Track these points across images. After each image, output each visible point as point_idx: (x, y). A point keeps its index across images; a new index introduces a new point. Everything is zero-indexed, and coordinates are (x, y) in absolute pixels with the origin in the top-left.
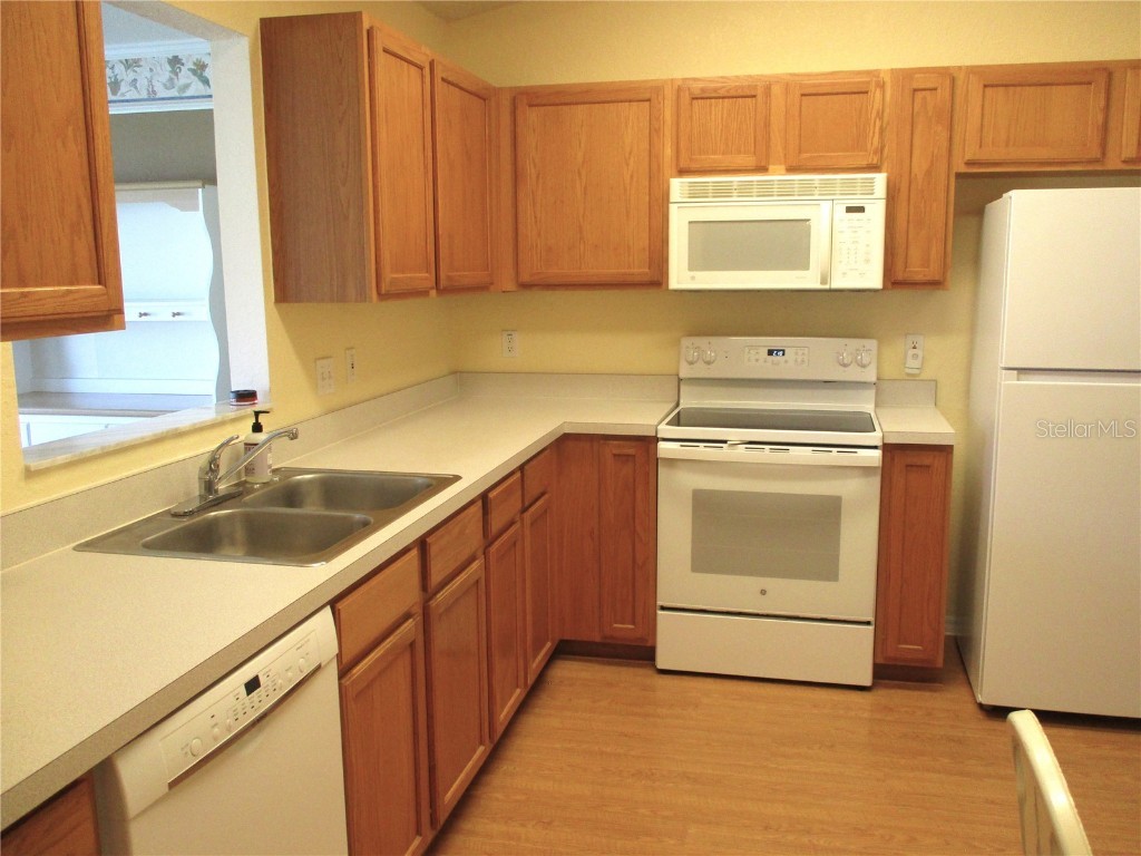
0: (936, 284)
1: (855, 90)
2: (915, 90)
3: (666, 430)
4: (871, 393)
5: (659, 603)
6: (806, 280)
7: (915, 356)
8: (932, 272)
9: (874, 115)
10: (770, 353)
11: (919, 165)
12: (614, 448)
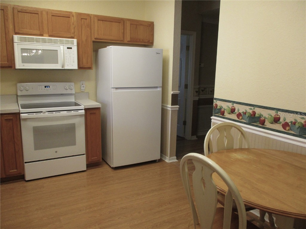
0: (90, 68)
1: (67, 16)
2: (82, 19)
3: (22, 110)
4: (73, 97)
5: (25, 161)
6: (58, 66)
7: (83, 87)
8: (88, 66)
9: (72, 24)
10: (45, 87)
11: (84, 39)
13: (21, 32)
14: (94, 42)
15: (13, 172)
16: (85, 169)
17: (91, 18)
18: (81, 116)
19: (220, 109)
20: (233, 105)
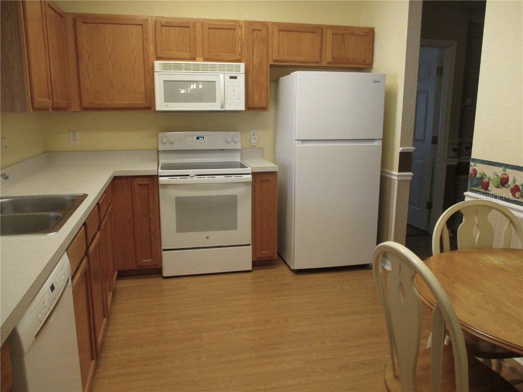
0: (264, 109)
1: (230, 27)
2: (254, 30)
3: (162, 172)
4: (239, 154)
5: (163, 248)
6: (215, 106)
7: (255, 138)
8: (262, 104)
9: (238, 39)
10: (198, 138)
11: (256, 61)
12: (138, 182)
13: (164, 56)
14: (271, 66)
15: (146, 262)
16: (250, 268)
17: (268, 28)
18: (246, 183)
19: (482, 178)
20: (505, 171)
